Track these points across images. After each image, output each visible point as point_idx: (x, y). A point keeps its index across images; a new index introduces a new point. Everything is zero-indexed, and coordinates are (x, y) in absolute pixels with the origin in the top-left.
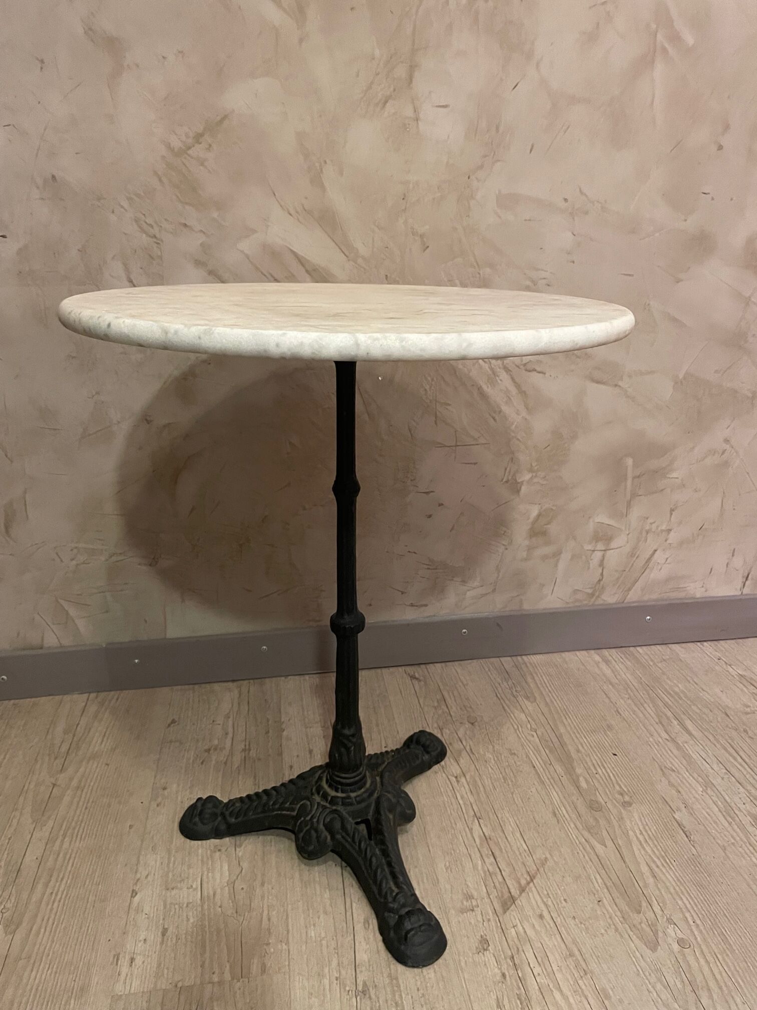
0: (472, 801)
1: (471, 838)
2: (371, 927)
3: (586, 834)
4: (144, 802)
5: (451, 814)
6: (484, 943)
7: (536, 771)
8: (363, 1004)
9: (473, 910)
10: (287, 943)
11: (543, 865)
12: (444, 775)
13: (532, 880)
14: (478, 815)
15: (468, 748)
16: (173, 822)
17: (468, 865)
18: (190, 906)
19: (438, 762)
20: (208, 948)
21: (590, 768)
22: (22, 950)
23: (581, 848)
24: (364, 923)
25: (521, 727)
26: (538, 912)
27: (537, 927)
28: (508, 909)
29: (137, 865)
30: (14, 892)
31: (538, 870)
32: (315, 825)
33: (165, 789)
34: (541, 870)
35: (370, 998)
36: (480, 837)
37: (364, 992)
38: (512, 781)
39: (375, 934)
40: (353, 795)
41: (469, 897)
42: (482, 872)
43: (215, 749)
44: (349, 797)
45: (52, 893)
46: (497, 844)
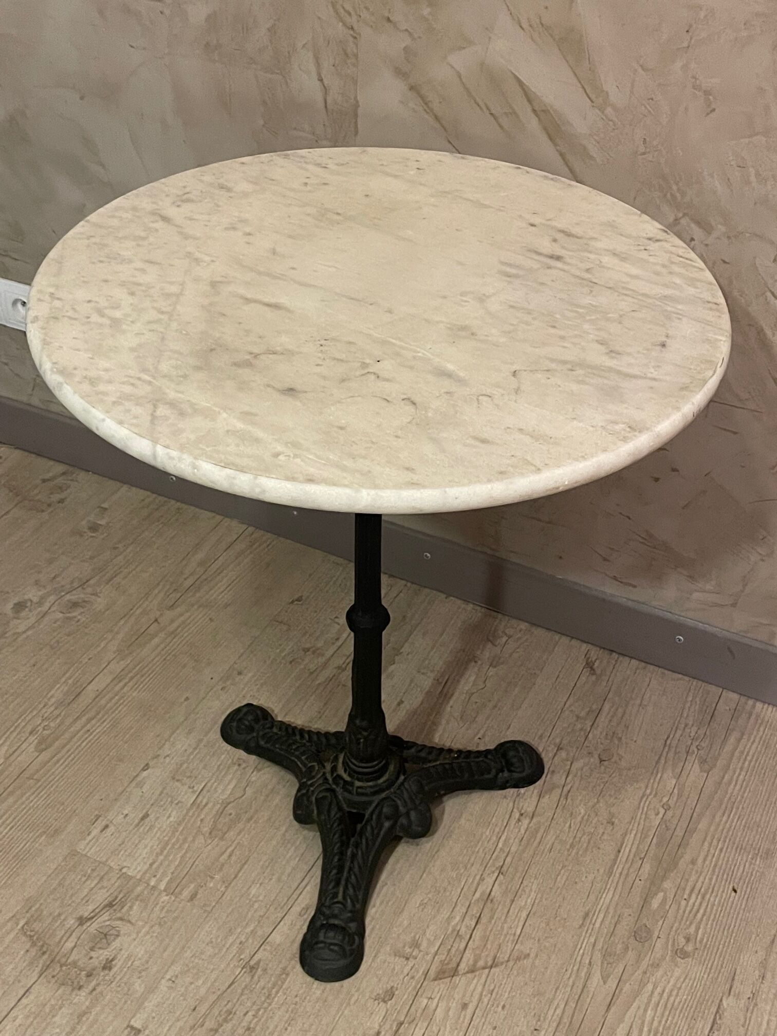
0: (513, 849)
1: (473, 889)
2: (305, 916)
3: (598, 956)
4: (213, 680)
5: (478, 852)
6: (390, 994)
7: (617, 857)
8: (243, 979)
9: (407, 959)
10: (227, 887)
11: (519, 959)
12: (511, 805)
13: (491, 967)
14: (505, 869)
15: (566, 789)
16: (223, 713)
17: (445, 914)
18: (180, 805)
19: (517, 786)
20: (165, 852)
21: (684, 889)
22: (37, 771)
23: (576, 968)
24: (303, 908)
25: (655, 796)
26: (466, 1000)
27: (451, 1013)
28: (441, 979)
29: (166, 741)
30: (63, 714)
31: (508, 961)
32: (310, 793)
33: (240, 673)
34: (511, 964)
35: (253, 977)
36: (483, 894)
37: (252, 968)
38: (577, 853)
39: (303, 925)
40: (358, 784)
41: (416, 945)
42: (450, 929)
43: (314, 652)
44: (352, 784)
45: (89, 731)
46: (493, 911)
